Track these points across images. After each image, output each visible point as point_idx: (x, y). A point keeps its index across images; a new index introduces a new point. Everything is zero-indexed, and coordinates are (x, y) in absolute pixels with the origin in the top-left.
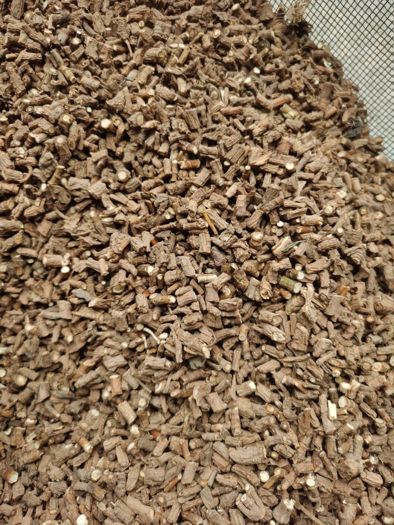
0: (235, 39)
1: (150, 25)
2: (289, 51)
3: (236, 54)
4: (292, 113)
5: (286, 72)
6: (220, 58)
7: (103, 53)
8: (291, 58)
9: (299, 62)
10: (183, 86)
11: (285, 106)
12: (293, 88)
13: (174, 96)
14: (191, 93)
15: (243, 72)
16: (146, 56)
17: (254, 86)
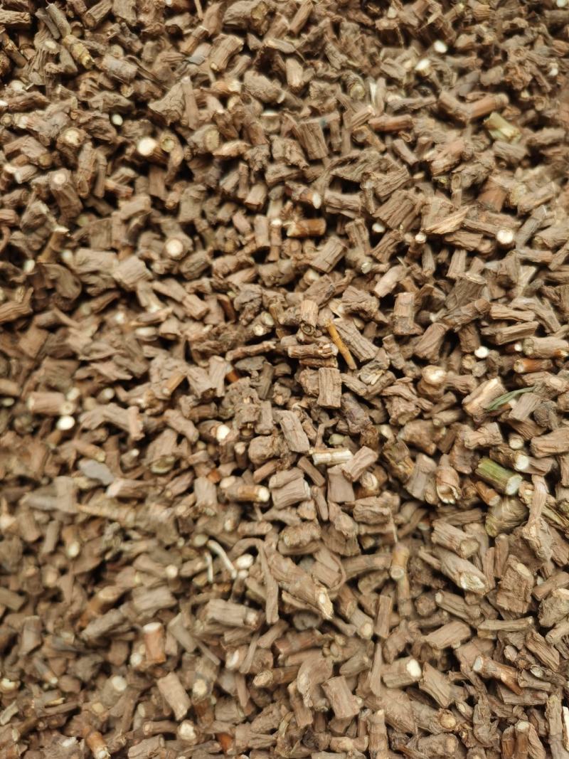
2: (502, 12)
3: (402, 14)
4: (507, 130)
5: (497, 50)
6: (370, 22)
7: (146, 12)
8: (506, 25)
9: (521, 32)
10: (296, 74)
11: (494, 116)
12: (510, 82)
13: (279, 94)
14: (311, 89)
15: (414, 48)
16: (227, 17)
17: (434, 76)
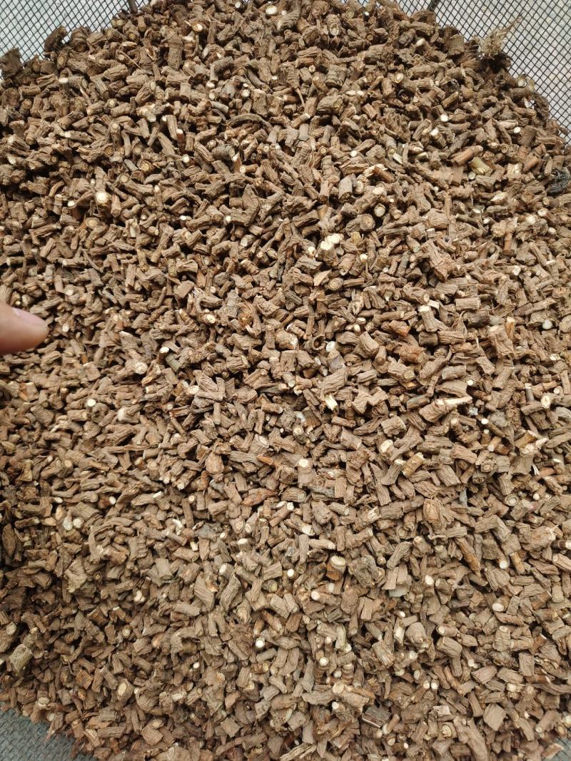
0: (419, 82)
1: (322, 70)
